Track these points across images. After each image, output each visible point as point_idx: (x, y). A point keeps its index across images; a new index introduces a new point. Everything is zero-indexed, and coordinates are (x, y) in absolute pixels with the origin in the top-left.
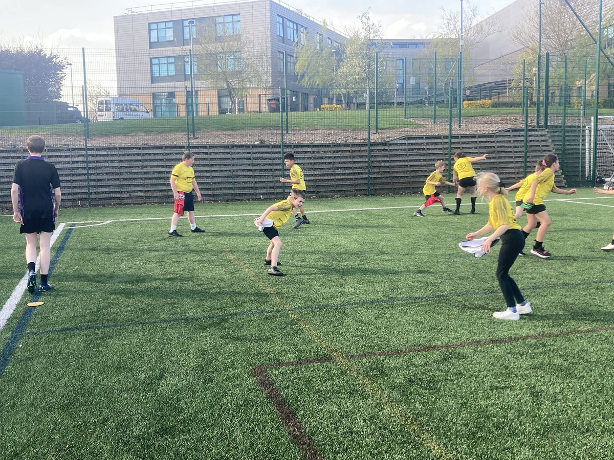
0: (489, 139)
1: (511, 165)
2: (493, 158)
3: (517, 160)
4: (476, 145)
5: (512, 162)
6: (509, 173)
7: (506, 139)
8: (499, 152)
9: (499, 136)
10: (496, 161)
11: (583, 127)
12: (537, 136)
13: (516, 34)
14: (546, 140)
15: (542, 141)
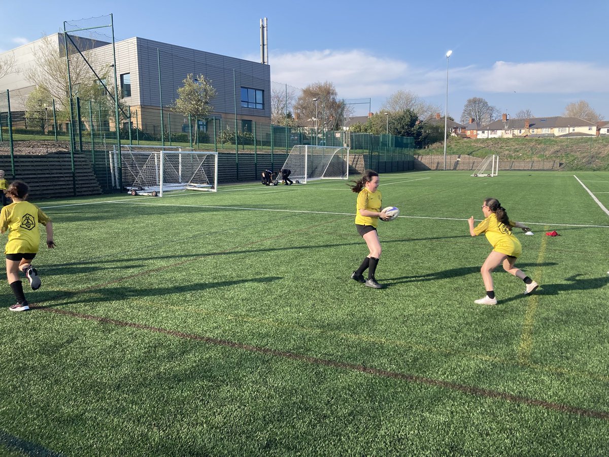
0: (42, 159)
1: (62, 179)
2: (47, 174)
3: (66, 175)
4: (33, 164)
5: (63, 177)
6: (61, 185)
7: (56, 159)
8: (51, 169)
9: (50, 157)
10: (49, 176)
11: (107, 151)
12: (79, 158)
13: (31, 75)
14: (85, 161)
15: (83, 161)
